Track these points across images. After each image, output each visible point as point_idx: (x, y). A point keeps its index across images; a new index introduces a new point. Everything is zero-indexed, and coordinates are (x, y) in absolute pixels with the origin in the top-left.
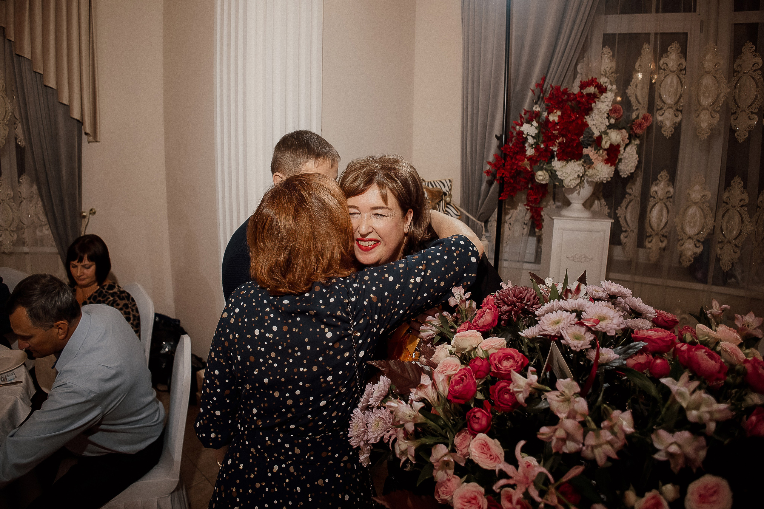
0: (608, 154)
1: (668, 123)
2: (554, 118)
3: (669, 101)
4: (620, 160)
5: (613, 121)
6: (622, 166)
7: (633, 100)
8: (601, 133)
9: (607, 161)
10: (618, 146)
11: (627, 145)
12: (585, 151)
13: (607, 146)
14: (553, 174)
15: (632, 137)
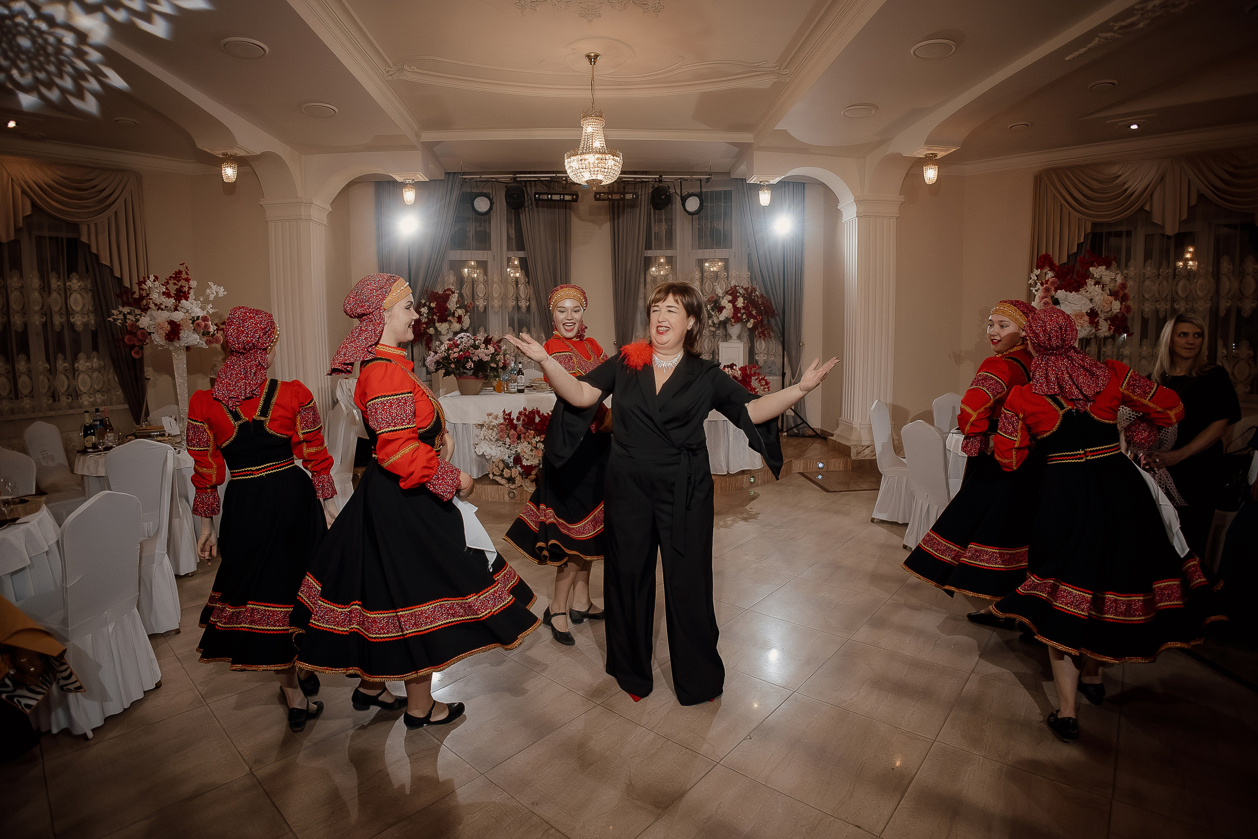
0: (458, 319)
1: (481, 306)
2: (433, 305)
3: (481, 295)
4: (463, 322)
5: (458, 305)
6: (464, 324)
7: (465, 295)
8: (454, 311)
9: (458, 322)
10: (461, 316)
11: (465, 315)
12: (449, 318)
13: (457, 316)
14: (436, 329)
15: (467, 312)
